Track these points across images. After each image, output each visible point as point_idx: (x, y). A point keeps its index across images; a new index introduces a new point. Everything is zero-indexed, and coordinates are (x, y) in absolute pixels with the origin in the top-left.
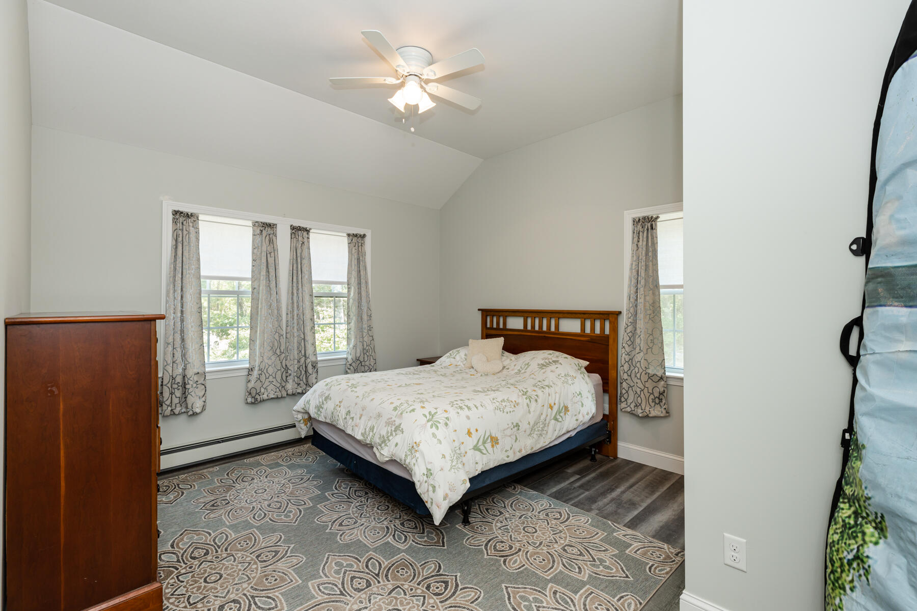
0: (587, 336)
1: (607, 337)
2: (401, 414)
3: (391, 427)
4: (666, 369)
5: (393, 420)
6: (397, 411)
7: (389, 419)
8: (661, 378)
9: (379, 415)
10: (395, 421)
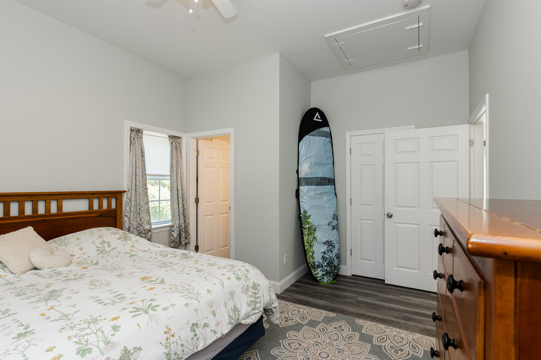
0: (96, 212)
1: (115, 211)
2: (247, 277)
3: (249, 291)
4: (152, 224)
5: (246, 286)
6: (242, 278)
7: (243, 288)
8: (149, 231)
9: (232, 294)
10: (248, 285)
